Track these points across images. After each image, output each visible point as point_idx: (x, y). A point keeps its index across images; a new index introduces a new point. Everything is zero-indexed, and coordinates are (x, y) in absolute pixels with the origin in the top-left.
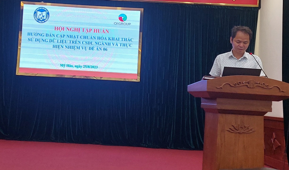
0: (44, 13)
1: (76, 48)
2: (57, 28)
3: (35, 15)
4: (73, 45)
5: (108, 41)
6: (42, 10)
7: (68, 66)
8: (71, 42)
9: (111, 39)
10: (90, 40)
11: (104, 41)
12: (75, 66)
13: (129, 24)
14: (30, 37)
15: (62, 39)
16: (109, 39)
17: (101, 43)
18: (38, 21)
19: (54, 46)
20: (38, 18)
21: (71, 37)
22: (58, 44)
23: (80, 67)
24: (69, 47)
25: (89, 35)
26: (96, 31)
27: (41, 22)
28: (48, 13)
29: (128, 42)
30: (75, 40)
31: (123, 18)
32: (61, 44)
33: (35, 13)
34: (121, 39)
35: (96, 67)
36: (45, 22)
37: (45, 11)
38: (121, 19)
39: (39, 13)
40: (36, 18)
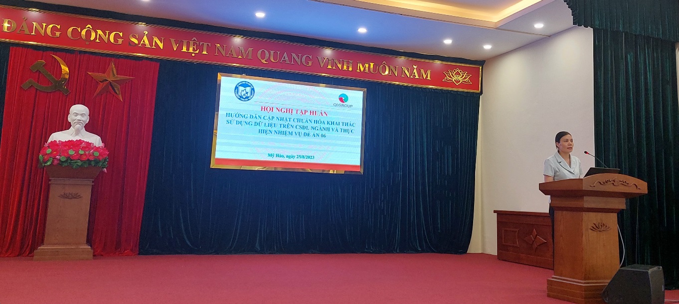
0: (248, 89)
1: (288, 133)
2: (264, 109)
3: (236, 91)
4: (284, 129)
5: (326, 126)
6: (245, 85)
7: (277, 156)
8: (282, 126)
9: (330, 123)
10: (306, 124)
11: (322, 126)
12: (287, 157)
13: (351, 106)
14: (230, 118)
15: (271, 122)
16: (328, 123)
17: (319, 128)
18: (239, 99)
19: (260, 131)
20: (240, 94)
21: (282, 119)
22: (265, 128)
23: (293, 157)
24: (280, 133)
25: (304, 117)
26: (312, 113)
27: (243, 100)
28: (253, 89)
29: (349, 128)
30: (287, 124)
31: (343, 98)
32: (269, 128)
33: (236, 88)
34: (341, 124)
35: (312, 157)
36: (249, 100)
37: (250, 86)
38: (341, 99)
39: (241, 88)
40: (237, 95)
